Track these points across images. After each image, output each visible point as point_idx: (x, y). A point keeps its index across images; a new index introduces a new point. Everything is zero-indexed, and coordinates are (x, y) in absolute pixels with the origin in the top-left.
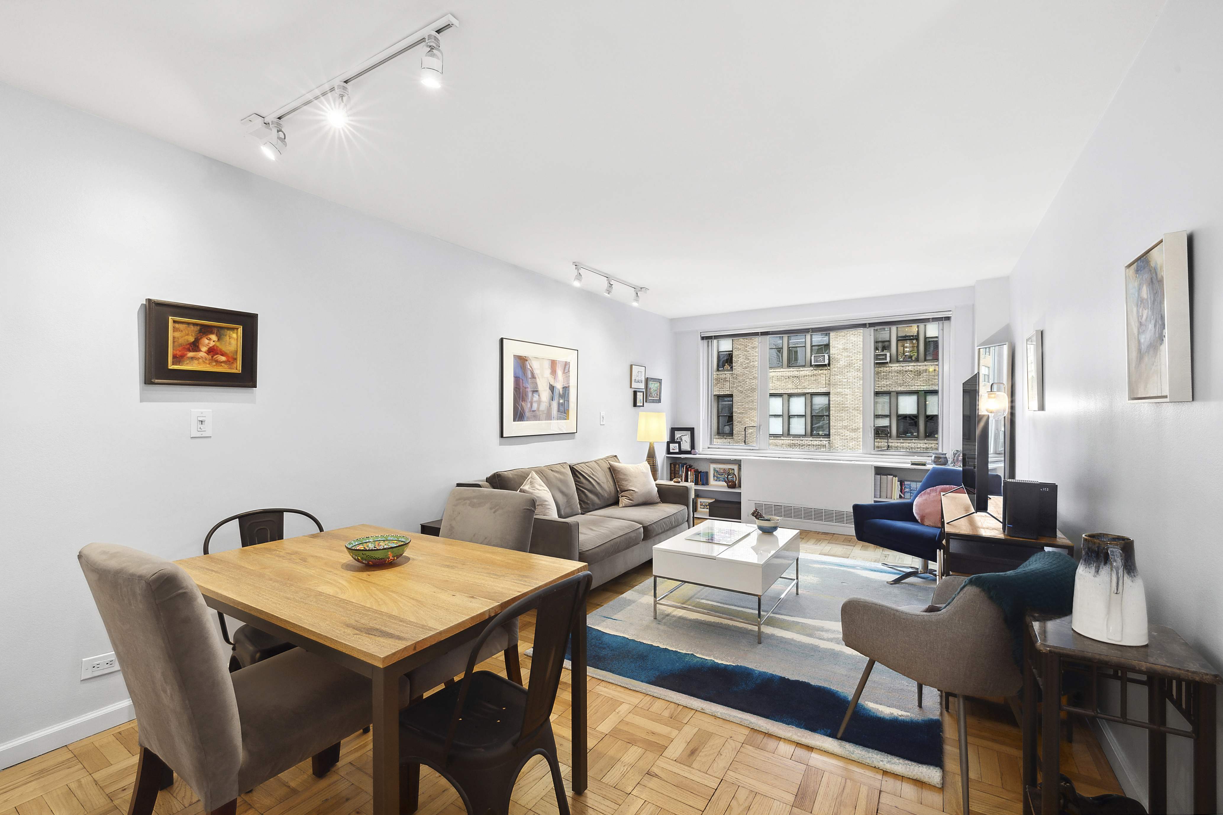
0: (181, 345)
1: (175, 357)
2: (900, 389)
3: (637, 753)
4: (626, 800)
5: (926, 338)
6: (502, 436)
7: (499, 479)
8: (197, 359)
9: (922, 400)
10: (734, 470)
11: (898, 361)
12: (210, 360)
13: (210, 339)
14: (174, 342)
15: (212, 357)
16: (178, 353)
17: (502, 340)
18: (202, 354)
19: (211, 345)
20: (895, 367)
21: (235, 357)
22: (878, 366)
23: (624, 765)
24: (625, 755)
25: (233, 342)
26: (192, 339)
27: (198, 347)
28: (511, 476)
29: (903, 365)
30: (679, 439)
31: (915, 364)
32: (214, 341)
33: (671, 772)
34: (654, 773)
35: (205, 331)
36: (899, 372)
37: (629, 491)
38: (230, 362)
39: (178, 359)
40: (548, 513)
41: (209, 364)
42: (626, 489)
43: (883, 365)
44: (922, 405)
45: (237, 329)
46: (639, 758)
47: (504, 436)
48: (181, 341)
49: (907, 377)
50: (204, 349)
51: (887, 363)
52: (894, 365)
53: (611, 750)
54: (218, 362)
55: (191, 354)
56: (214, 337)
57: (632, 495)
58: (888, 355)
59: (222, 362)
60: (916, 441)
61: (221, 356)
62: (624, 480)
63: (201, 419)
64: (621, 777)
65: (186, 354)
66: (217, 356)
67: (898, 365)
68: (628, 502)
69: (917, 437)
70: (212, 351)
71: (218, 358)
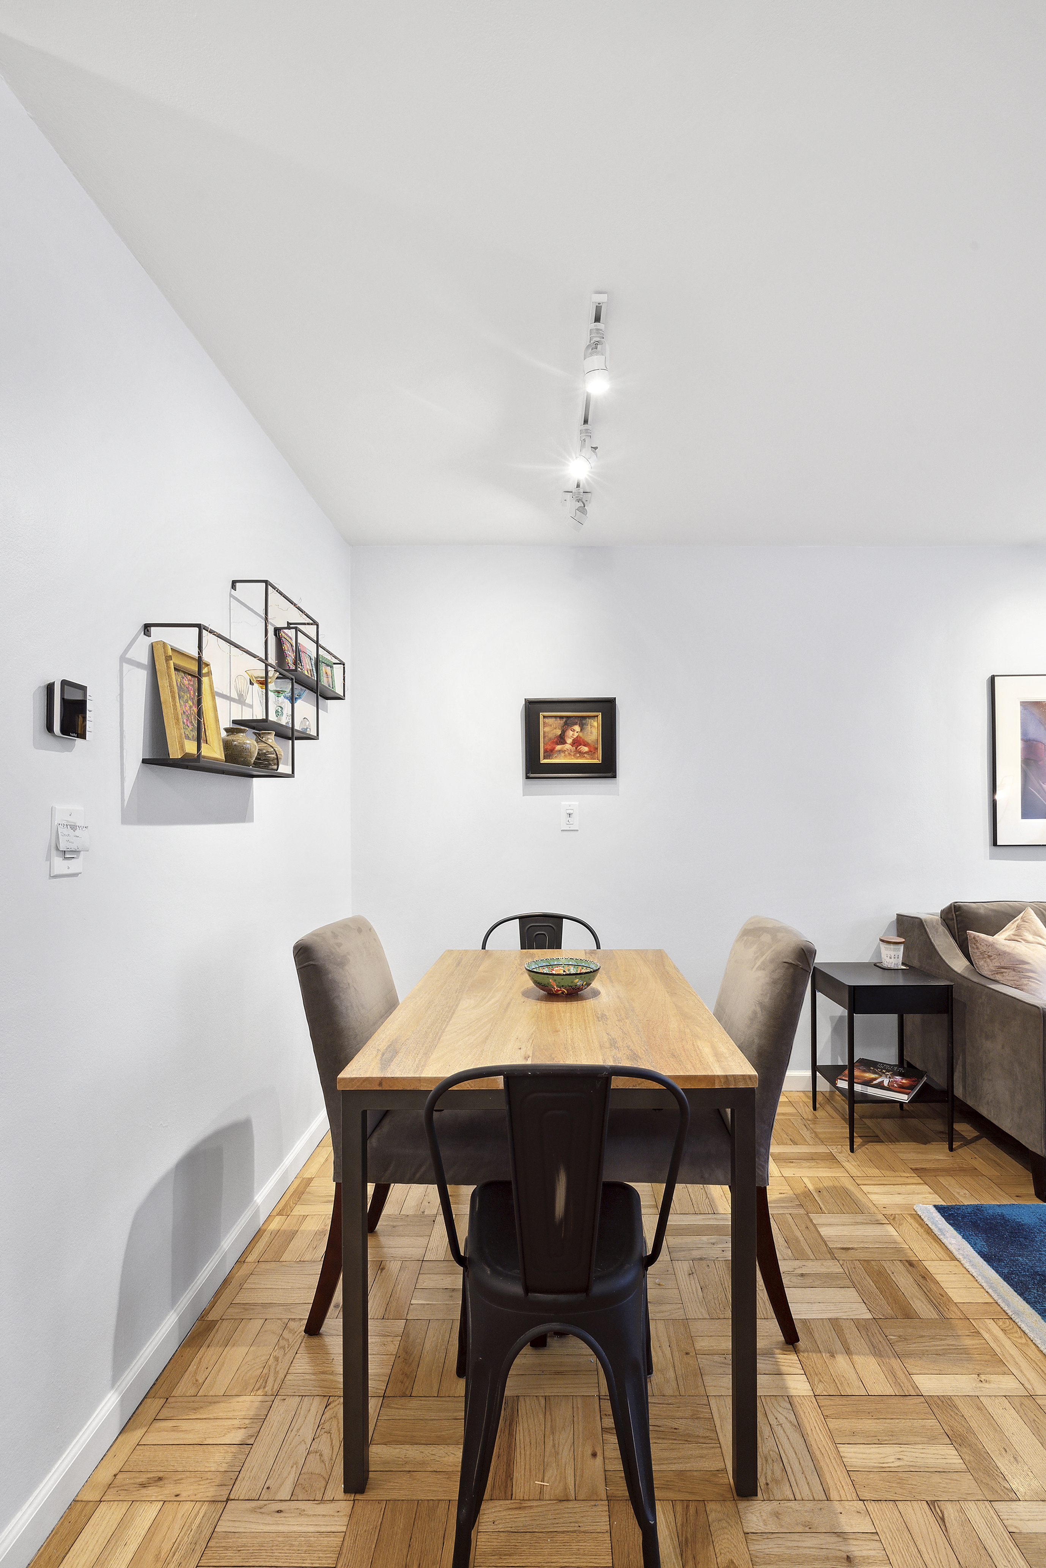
0: (550, 739)
1: (545, 751)
3: (944, 1461)
4: (846, 1503)
6: (995, 843)
7: (957, 913)
8: (564, 751)
12: (574, 752)
13: (574, 731)
14: (544, 737)
15: (576, 748)
16: (549, 747)
17: (992, 680)
18: (568, 746)
19: (575, 737)
21: (596, 746)
23: (901, 1457)
24: (920, 1446)
25: (595, 731)
26: (559, 732)
27: (564, 740)
28: (982, 911)
32: (577, 732)
33: (977, 1540)
34: (941, 1511)
35: (568, 722)
38: (592, 752)
39: (549, 753)
40: (1026, 985)
41: (574, 756)
45: (597, 716)
46: (939, 1470)
47: (998, 844)
48: (550, 735)
50: (569, 741)
53: (904, 1421)
54: (582, 754)
55: (559, 747)
56: (577, 728)
59: (585, 753)
61: (584, 747)
63: (569, 812)
64: (874, 1467)
65: (555, 748)
66: (580, 747)
70: (577, 742)
71: (581, 749)
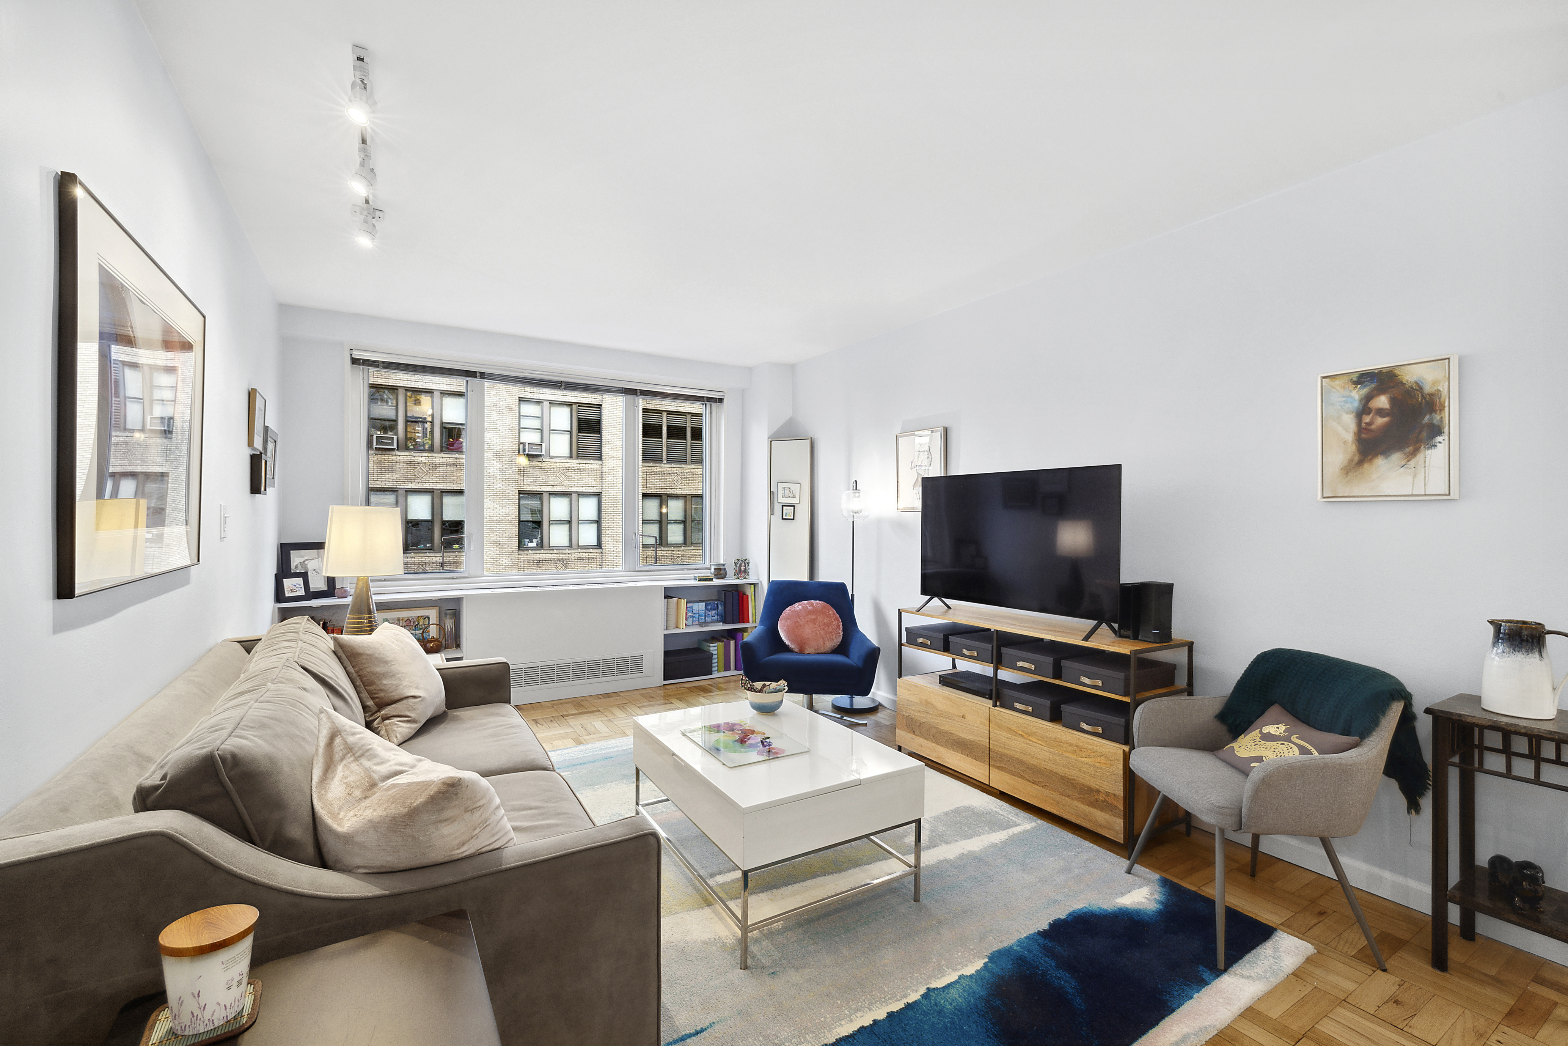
2: (410, 486)
5: (442, 423)
9: (437, 501)
10: (429, 618)
11: (407, 449)
20: (404, 456)
22: (380, 452)
29: (414, 454)
30: (299, 566)
31: (430, 455)
36: (409, 463)
37: (404, 702)
42: (397, 697)
43: (388, 453)
44: (436, 508)
49: (420, 470)
51: (393, 450)
52: (403, 453)
57: (414, 709)
58: (395, 437)
60: (431, 555)
62: (384, 675)
67: (407, 454)
68: (408, 728)
69: (431, 549)
